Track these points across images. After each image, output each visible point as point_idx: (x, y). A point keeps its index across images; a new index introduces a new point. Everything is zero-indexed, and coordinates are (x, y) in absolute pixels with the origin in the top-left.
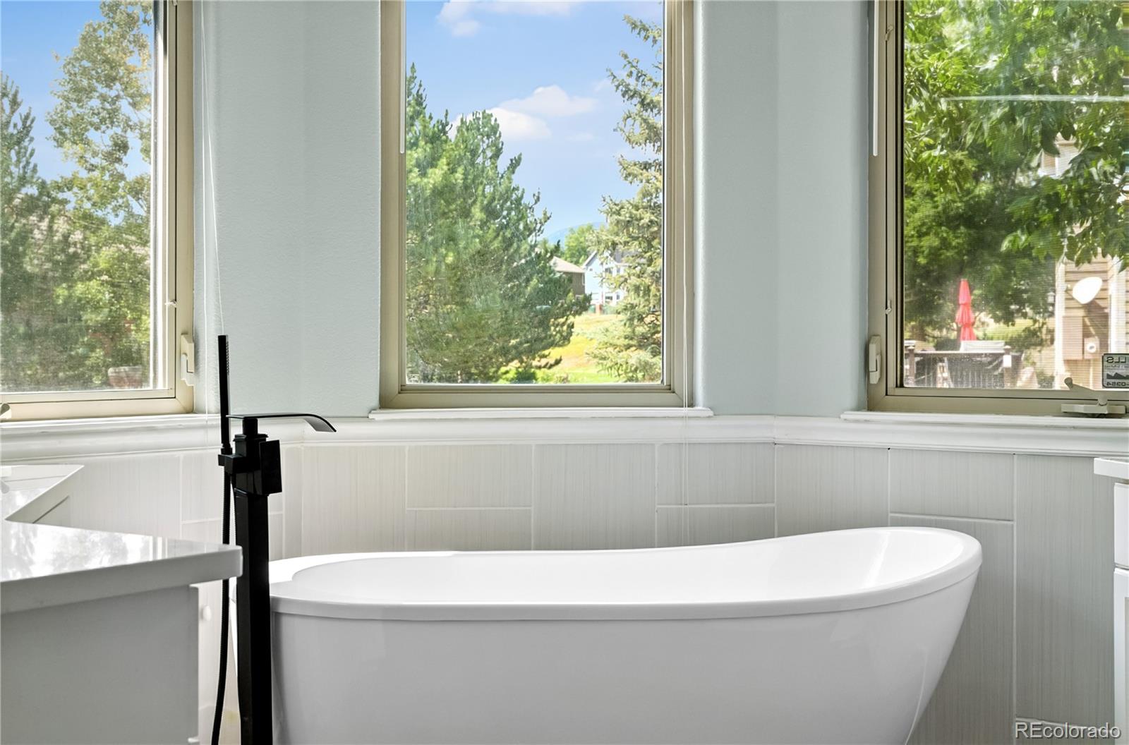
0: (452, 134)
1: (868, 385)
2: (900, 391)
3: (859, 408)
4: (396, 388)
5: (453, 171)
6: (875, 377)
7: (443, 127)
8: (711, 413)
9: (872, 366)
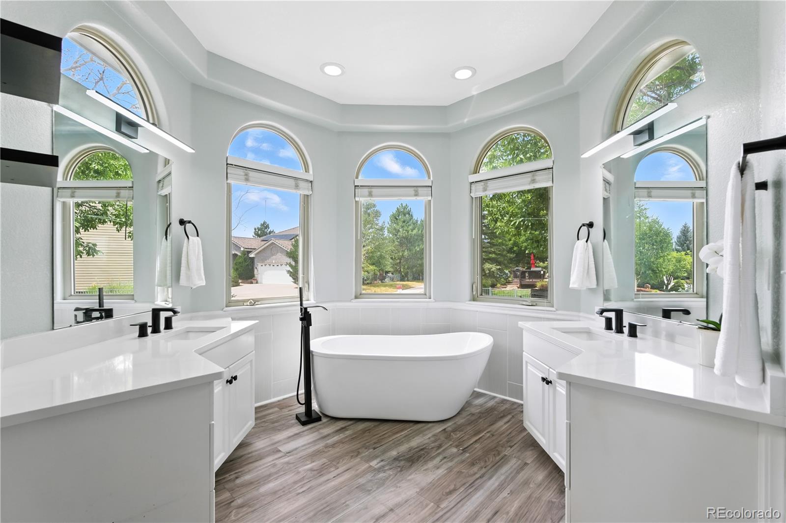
0: (419, 222)
1: (473, 295)
2: (481, 296)
3: (470, 301)
4: (359, 294)
5: (419, 231)
6: (474, 293)
7: (417, 221)
8: (434, 301)
9: (474, 290)
